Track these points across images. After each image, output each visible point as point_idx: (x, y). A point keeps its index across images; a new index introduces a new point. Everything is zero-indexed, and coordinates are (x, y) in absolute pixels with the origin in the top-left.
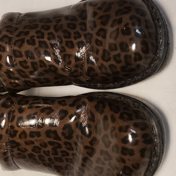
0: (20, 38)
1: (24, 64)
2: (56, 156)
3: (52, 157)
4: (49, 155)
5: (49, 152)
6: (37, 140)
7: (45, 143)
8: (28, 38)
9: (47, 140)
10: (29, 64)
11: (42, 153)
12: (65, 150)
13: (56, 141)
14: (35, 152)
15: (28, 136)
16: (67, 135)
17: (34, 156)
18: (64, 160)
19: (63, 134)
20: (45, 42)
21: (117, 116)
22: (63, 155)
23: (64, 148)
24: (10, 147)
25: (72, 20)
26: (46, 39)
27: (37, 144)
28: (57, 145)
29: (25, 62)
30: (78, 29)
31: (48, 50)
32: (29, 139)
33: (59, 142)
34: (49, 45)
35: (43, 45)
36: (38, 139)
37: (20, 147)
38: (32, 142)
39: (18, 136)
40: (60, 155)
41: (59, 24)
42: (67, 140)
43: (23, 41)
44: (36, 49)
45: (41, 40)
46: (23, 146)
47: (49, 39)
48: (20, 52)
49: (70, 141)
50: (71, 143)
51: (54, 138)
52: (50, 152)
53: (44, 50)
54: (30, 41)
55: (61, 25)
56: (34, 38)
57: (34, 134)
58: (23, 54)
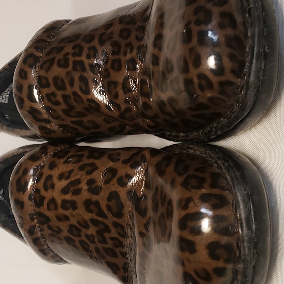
0: (50, 57)
1: (52, 98)
2: (105, 246)
3: (100, 246)
4: (94, 243)
5: (92, 236)
6: (73, 216)
7: (85, 221)
8: (60, 56)
9: (87, 216)
10: (59, 98)
11: (84, 238)
12: (116, 236)
13: (100, 219)
14: (73, 234)
15: (59, 206)
16: (115, 210)
17: (74, 241)
18: (119, 254)
19: (109, 208)
20: (81, 63)
21: (180, 180)
22: (116, 246)
23: (114, 233)
24: (37, 223)
25: (128, 23)
26: (83, 58)
27: (73, 221)
28: (102, 226)
29: (53, 94)
30: (132, 38)
31: (85, 75)
32: (61, 211)
33: (106, 221)
34: (87, 66)
35: (79, 67)
36: (74, 213)
37: (51, 224)
38: (67, 218)
39: (46, 206)
40: (110, 244)
41: (109, 31)
42: (115, 219)
43: (52, 61)
44: (68, 73)
45: (78, 59)
46: (55, 223)
47: (88, 57)
48: (47, 79)
49: (120, 221)
50: (123, 225)
51: (97, 215)
52: (96, 237)
53: (79, 75)
54: (62, 62)
55: (111, 33)
56: (68, 57)
57: (68, 205)
58: (51, 81)
